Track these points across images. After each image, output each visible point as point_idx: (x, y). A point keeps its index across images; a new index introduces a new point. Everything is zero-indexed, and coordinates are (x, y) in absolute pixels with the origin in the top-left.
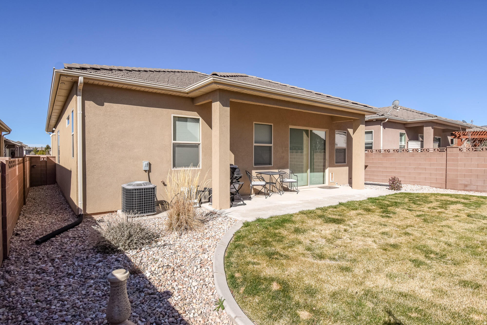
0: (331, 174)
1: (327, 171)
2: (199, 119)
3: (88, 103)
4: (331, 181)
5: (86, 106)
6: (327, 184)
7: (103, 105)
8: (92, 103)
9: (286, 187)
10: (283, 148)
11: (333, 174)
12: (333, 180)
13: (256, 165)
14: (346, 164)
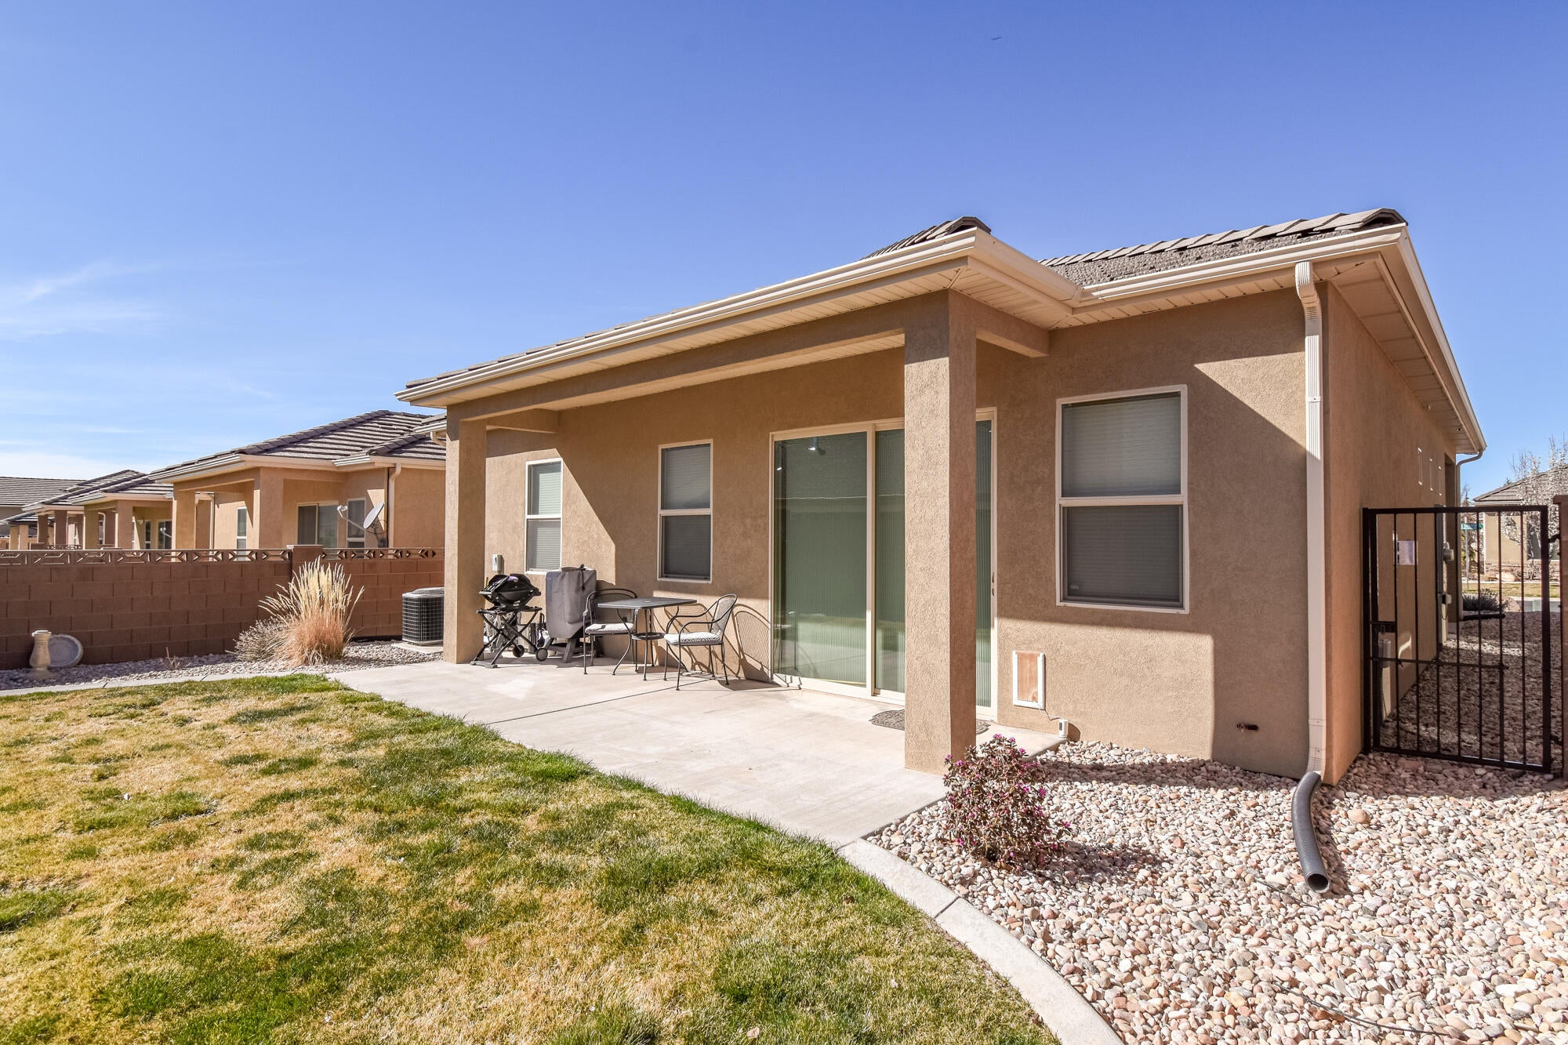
0: (1015, 658)
1: (996, 636)
9: (758, 667)
10: (748, 521)
11: (1033, 658)
12: (1034, 699)
13: (667, 577)
14: (1186, 611)
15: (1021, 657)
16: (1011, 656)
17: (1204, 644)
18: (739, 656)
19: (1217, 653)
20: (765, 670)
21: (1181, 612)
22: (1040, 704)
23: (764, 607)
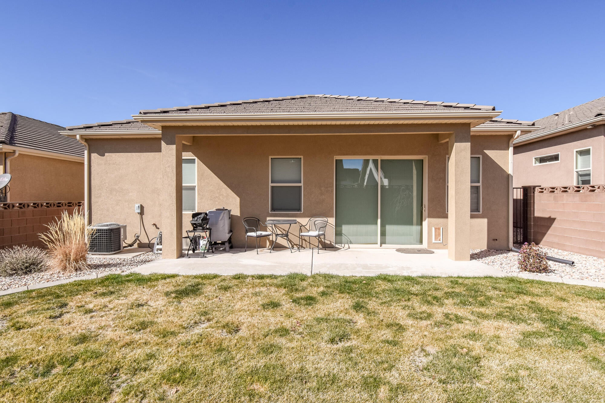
0: (433, 229)
1: (425, 223)
2: (194, 159)
3: (94, 156)
4: (434, 241)
5: (92, 158)
6: (425, 245)
7: (104, 155)
8: (96, 154)
9: (329, 242)
10: (323, 189)
11: (439, 229)
12: (440, 240)
13: (274, 211)
14: (481, 213)
15: (436, 229)
16: (432, 229)
17: (485, 221)
18: (319, 240)
19: (488, 223)
20: (332, 243)
21: (480, 213)
22: (441, 242)
23: (332, 221)
